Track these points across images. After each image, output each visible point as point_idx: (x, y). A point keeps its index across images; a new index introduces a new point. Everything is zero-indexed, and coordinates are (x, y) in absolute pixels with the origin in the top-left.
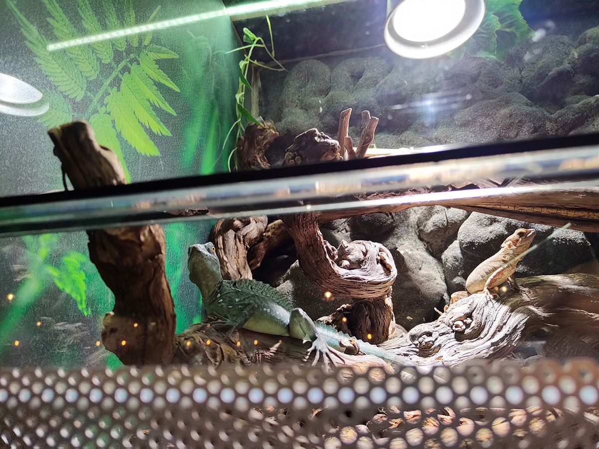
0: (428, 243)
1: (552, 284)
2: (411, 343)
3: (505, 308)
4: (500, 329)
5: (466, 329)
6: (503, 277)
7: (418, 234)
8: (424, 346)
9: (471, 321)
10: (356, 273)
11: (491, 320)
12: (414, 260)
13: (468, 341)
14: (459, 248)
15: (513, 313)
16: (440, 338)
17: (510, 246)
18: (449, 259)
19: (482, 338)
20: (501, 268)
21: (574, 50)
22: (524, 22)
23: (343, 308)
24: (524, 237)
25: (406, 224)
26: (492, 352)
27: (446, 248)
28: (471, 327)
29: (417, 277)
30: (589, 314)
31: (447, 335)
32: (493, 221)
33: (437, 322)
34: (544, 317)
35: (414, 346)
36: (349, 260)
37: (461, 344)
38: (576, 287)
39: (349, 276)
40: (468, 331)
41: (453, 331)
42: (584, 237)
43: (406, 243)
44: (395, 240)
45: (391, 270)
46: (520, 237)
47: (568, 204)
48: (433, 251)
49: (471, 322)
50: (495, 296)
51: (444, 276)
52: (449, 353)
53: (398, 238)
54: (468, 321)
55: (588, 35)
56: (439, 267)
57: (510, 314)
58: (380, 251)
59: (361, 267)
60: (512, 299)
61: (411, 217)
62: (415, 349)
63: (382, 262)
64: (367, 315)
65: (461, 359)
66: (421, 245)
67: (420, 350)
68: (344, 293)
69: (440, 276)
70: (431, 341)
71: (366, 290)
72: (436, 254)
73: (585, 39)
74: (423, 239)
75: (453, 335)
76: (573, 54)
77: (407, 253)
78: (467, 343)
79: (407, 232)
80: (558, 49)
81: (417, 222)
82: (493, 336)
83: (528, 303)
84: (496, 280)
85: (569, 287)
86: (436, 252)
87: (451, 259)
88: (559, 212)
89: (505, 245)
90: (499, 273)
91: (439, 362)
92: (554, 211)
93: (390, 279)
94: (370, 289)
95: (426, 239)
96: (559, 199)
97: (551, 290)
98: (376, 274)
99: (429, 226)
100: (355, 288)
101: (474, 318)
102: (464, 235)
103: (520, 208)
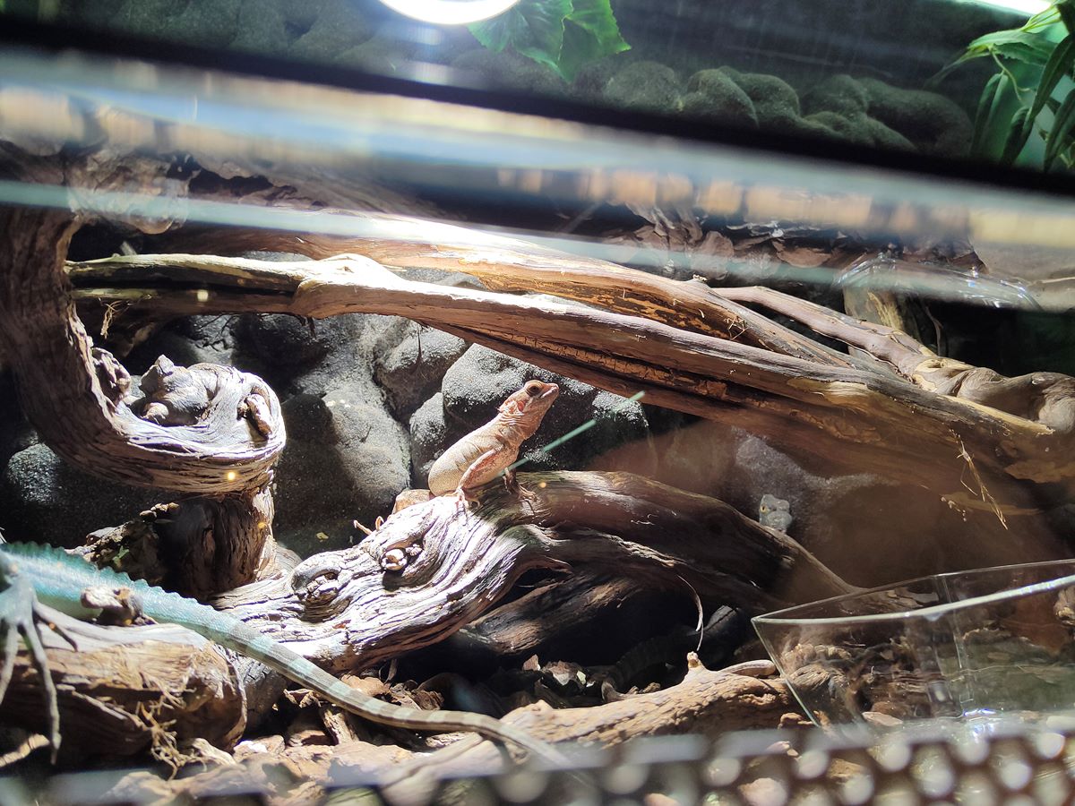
0: (389, 391)
1: (575, 488)
2: (292, 592)
3: (487, 527)
4: (469, 567)
5: (406, 566)
6: (493, 468)
7: (373, 371)
8: (316, 599)
9: (420, 550)
10: (179, 436)
11: (457, 549)
12: (353, 422)
13: (406, 589)
14: (442, 408)
15: (500, 537)
16: (353, 582)
17: (512, 410)
18: (421, 427)
19: (434, 585)
20: (492, 452)
21: (679, 96)
22: (614, 21)
23: (157, 510)
24: (537, 396)
25: (351, 349)
26: (445, 613)
27: (420, 405)
28: (416, 563)
29: (353, 456)
30: (625, 543)
31: (369, 577)
32: (505, 365)
33: (355, 551)
34: (551, 546)
35: (296, 598)
36: (169, 405)
37: (392, 596)
38: (612, 495)
39: (152, 441)
40: (410, 570)
41: (382, 570)
42: (640, 411)
43: (346, 387)
44: (324, 377)
45: (270, 436)
46: (531, 396)
47: (617, 348)
48: (397, 408)
49: (420, 553)
50: (473, 502)
51: (409, 458)
52: (363, 615)
53: (331, 374)
54: (415, 549)
55: (702, 78)
56: (403, 440)
57: (493, 539)
58: (252, 393)
59: (196, 422)
60: (502, 510)
61: (363, 337)
62: (296, 606)
63: (250, 416)
64: (207, 530)
65: (383, 627)
66: (375, 394)
67: (307, 607)
68: (137, 479)
69: (401, 457)
70: (332, 589)
71: (197, 476)
72: (402, 414)
73: (698, 83)
74: (381, 382)
75: (380, 576)
76: (678, 103)
77: (342, 406)
78: (404, 595)
79: (352, 366)
80: (656, 87)
81: (374, 348)
82: (455, 581)
83: (529, 520)
84: (480, 473)
85: (603, 494)
86: (401, 412)
87: (425, 426)
88: (603, 360)
89: (504, 407)
90: (486, 460)
91: (340, 632)
92: (596, 358)
93: (263, 455)
94: (206, 474)
95: (386, 384)
96: (606, 336)
97: (573, 498)
98: (230, 441)
99: (394, 360)
100: (169, 469)
101: (426, 546)
102: (452, 384)
103: (544, 344)
